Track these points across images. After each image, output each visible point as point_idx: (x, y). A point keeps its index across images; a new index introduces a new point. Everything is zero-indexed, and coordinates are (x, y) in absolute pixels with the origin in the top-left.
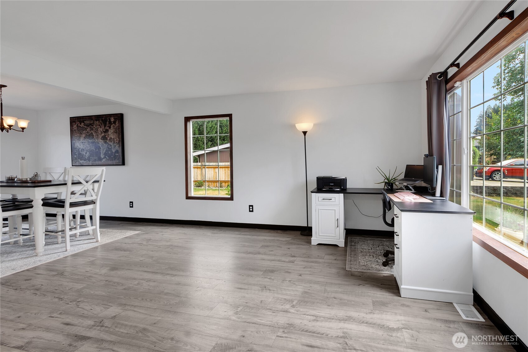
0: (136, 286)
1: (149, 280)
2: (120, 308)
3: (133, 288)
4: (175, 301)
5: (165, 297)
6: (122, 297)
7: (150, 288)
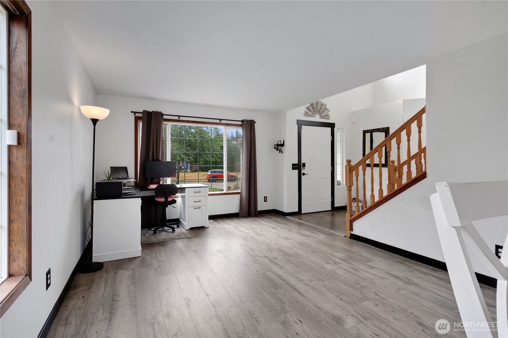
0: (313, 279)
1: (301, 281)
2: (325, 267)
3: (315, 278)
4: (292, 258)
5: (296, 263)
6: (325, 275)
7: (303, 272)
